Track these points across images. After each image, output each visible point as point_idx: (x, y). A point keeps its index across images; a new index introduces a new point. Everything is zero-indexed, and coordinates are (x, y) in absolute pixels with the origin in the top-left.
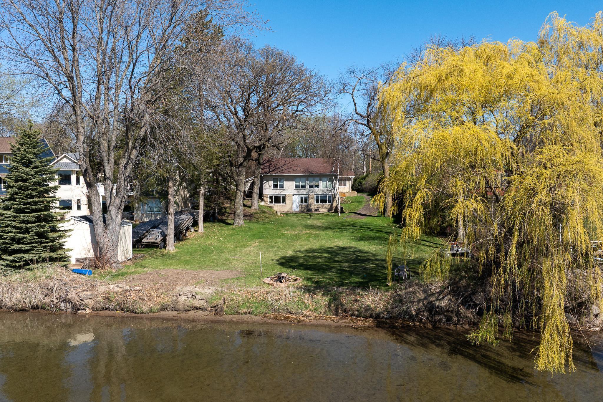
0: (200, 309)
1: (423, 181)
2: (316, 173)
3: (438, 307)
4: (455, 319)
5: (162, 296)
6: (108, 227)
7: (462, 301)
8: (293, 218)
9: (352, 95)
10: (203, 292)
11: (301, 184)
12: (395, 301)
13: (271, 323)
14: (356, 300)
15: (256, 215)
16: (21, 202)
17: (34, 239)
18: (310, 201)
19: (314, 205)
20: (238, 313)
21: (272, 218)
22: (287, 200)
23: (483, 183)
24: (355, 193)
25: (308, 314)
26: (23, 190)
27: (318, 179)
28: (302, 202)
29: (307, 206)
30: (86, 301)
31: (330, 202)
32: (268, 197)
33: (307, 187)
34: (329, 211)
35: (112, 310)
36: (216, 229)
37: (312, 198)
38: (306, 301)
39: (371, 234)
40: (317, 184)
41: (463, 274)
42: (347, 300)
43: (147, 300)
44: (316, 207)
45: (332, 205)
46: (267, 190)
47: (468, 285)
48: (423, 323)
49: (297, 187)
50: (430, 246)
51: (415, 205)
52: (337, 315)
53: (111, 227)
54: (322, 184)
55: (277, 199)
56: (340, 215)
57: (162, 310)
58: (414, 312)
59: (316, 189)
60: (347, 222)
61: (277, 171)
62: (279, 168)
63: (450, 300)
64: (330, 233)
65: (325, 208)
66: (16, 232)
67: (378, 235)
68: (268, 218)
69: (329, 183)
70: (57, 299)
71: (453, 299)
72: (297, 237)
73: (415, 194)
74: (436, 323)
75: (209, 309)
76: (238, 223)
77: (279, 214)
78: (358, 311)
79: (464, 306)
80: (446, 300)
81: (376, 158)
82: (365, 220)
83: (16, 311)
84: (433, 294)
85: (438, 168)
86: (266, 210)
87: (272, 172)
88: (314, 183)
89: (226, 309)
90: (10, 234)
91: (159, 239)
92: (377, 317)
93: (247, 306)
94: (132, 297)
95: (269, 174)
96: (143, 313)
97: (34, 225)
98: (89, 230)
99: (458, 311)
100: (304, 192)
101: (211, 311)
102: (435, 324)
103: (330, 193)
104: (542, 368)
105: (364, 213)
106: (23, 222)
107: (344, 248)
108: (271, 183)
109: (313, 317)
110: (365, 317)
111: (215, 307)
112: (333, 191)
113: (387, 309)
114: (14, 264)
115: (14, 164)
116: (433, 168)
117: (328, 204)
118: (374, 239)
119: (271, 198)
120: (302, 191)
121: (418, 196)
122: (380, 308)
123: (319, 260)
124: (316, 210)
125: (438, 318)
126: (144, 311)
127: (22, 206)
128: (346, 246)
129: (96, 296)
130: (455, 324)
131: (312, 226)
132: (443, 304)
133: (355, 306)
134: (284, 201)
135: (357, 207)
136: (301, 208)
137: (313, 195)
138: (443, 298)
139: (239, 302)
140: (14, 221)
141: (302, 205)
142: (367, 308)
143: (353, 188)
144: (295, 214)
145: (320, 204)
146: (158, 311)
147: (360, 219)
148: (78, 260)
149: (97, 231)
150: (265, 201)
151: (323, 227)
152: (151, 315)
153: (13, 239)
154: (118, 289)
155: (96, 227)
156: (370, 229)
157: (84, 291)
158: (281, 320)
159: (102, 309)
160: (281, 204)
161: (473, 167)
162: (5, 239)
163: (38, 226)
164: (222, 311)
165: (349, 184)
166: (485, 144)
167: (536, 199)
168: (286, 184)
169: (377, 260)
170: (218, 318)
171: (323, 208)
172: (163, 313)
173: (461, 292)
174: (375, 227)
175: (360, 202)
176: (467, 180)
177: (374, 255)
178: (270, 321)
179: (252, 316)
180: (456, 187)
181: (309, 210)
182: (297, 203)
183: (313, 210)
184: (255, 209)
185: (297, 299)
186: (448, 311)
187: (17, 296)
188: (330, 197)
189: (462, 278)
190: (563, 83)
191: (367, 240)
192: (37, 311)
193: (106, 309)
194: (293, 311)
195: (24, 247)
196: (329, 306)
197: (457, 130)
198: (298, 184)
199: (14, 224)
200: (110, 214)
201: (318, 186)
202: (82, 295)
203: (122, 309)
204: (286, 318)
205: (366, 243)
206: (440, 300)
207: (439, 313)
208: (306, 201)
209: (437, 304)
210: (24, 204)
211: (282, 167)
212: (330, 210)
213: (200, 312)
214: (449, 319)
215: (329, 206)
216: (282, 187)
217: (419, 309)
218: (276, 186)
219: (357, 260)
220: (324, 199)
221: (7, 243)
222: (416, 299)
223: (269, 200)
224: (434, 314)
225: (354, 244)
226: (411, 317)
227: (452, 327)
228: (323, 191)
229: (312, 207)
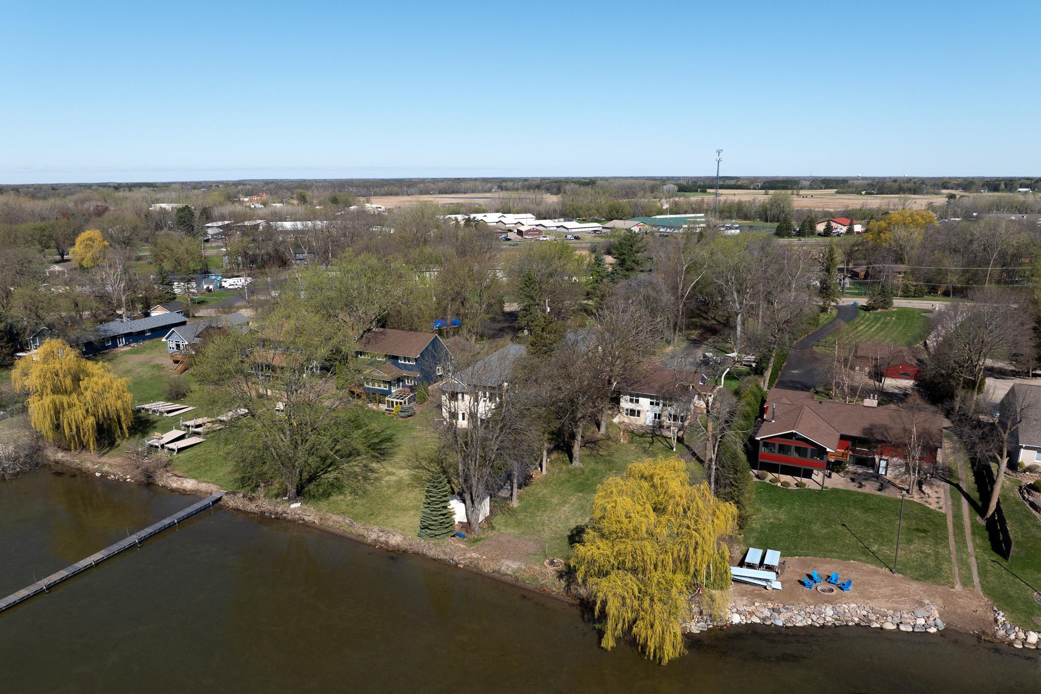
0: (510, 575)
6: (474, 511)
8: (633, 448)
10: (512, 566)
11: (655, 401)
15: (600, 442)
17: (439, 525)
18: (663, 418)
19: (666, 421)
20: (525, 582)
21: (613, 447)
22: (642, 415)
25: (554, 590)
27: (672, 399)
28: (655, 418)
29: (660, 422)
30: (462, 561)
31: (681, 421)
32: (624, 410)
33: (661, 405)
35: (472, 568)
36: (558, 467)
37: (665, 416)
38: (556, 583)
40: (670, 403)
43: (487, 567)
44: (668, 424)
45: (683, 424)
46: (624, 403)
49: (652, 403)
54: (676, 405)
55: (632, 412)
59: (669, 408)
61: (634, 386)
62: (637, 382)
65: (677, 427)
75: (513, 576)
76: (575, 464)
86: (612, 434)
87: (629, 388)
88: (668, 402)
91: (508, 495)
92: (583, 599)
94: (481, 563)
97: (439, 518)
100: (658, 409)
101: (514, 578)
103: (682, 414)
108: (628, 397)
111: (516, 576)
112: (685, 412)
117: (679, 422)
119: (627, 410)
124: (668, 427)
126: (485, 572)
129: (466, 559)
134: (638, 415)
136: (654, 423)
137: (666, 413)
139: (526, 577)
141: (655, 421)
144: (650, 428)
145: (672, 421)
148: (459, 522)
150: (622, 413)
152: (487, 574)
154: (475, 556)
157: (460, 556)
159: (468, 566)
160: (636, 417)
168: (641, 400)
170: (515, 583)
171: (675, 427)
178: (537, 590)
179: (530, 586)
181: (661, 426)
182: (651, 418)
183: (665, 427)
184: (601, 434)
185: (552, 581)
187: (432, 553)
188: (681, 417)
198: (652, 401)
199: (430, 517)
201: (672, 405)
203: (476, 569)
204: (544, 591)
208: (659, 418)
211: (640, 381)
212: (681, 429)
215: (681, 426)
216: (637, 401)
218: (631, 401)
220: (676, 419)
223: (625, 413)
228: (676, 411)
229: (665, 424)
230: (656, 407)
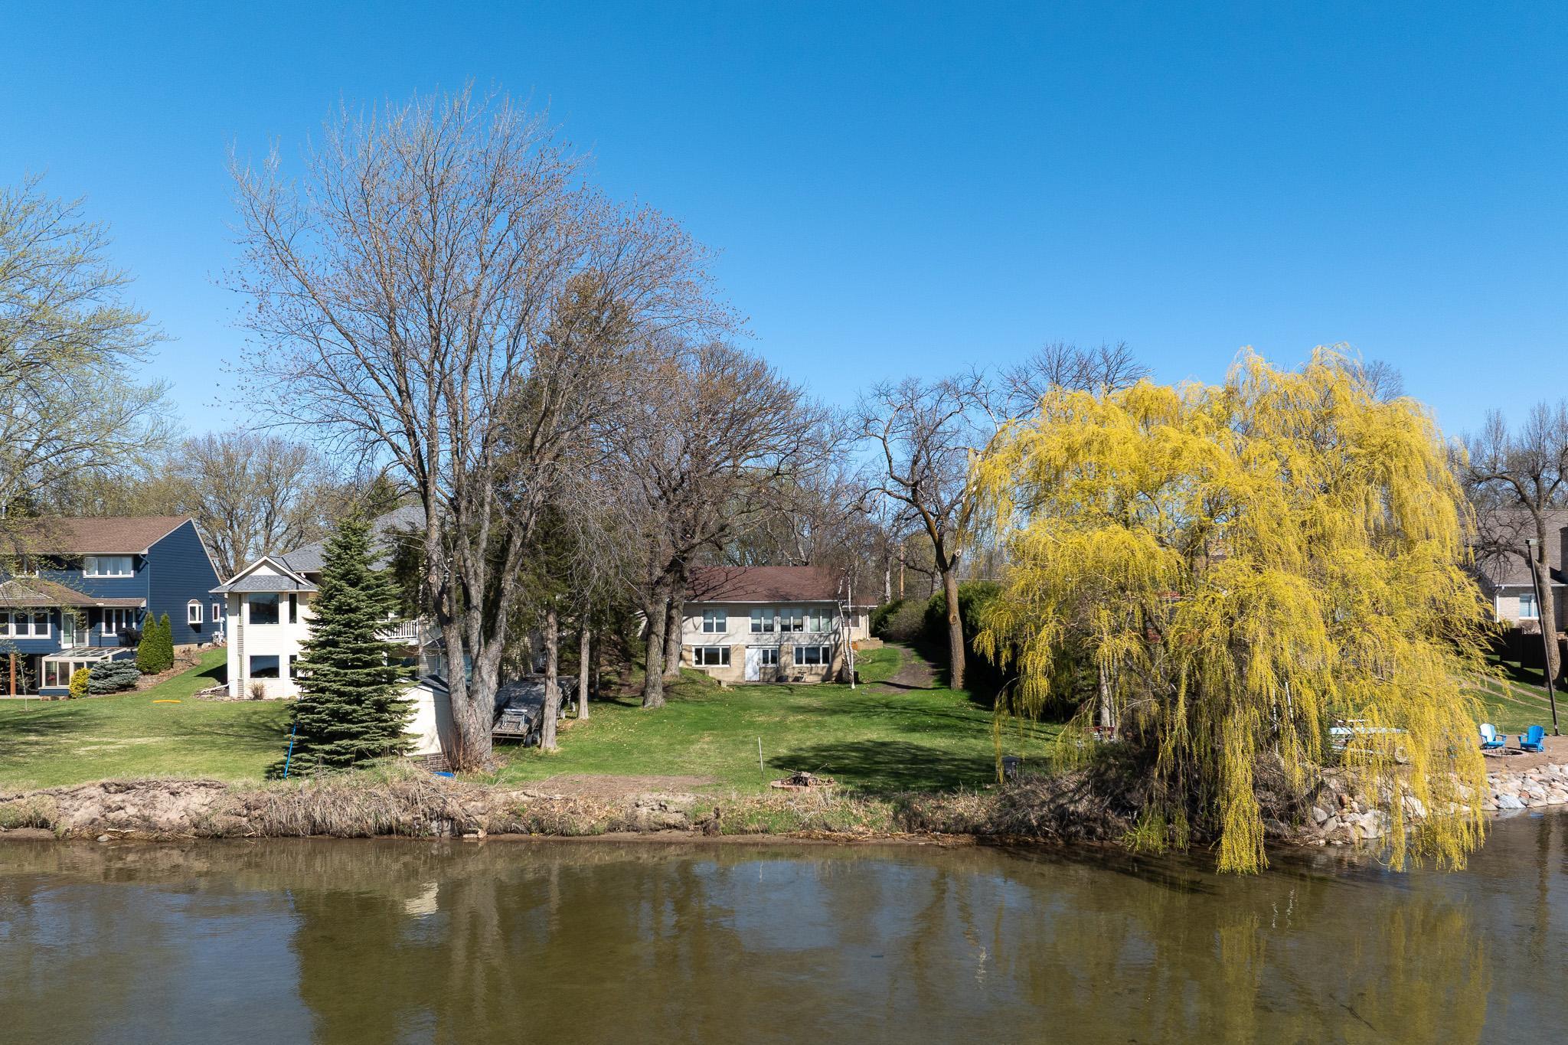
0: (675, 827)
1: (1050, 610)
2: (797, 598)
3: (1073, 813)
4: (1100, 830)
5: (608, 808)
6: (475, 696)
7: (1111, 803)
8: (756, 694)
9: (884, 440)
10: (676, 800)
11: (763, 621)
12: (1004, 805)
13: (804, 845)
14: (939, 807)
15: (677, 688)
16: (348, 648)
17: (369, 714)
18: (784, 659)
19: (792, 667)
20: (743, 832)
21: (713, 694)
22: (733, 658)
23: (1138, 614)
24: (878, 643)
25: (861, 830)
26: (352, 627)
27: (799, 611)
28: (765, 661)
29: (777, 670)
30: (478, 818)
31: (826, 660)
32: (690, 651)
33: (778, 628)
34: (824, 680)
35: (522, 832)
36: (607, 712)
37: (788, 653)
38: (855, 812)
39: (929, 720)
40: (798, 622)
41: (1112, 760)
42: (925, 806)
43: (583, 815)
44: (796, 672)
45: (830, 668)
46: (690, 636)
47: (1120, 777)
48: (1050, 838)
49: (756, 628)
50: (1048, 740)
51: (1039, 646)
52: (910, 831)
53: (480, 697)
54: (809, 623)
55: (711, 656)
56: (853, 686)
57: (610, 830)
58: (1035, 824)
59: (796, 634)
60: (872, 699)
61: (712, 594)
62: (714, 588)
63: (1091, 801)
64: (847, 719)
65: (817, 674)
66: (340, 702)
67: (942, 721)
68: (703, 693)
69: (823, 621)
70: (425, 815)
71: (1097, 801)
72: (782, 727)
73: (1038, 629)
74: (1070, 837)
75: (692, 827)
76: (654, 702)
77: (724, 685)
78: (944, 824)
79: (1114, 810)
80: (1085, 802)
81: (918, 567)
82: (909, 696)
83: (351, 837)
84: (1064, 794)
85: (1071, 591)
86: (697, 677)
87: (702, 597)
88: (792, 621)
89: (722, 825)
90: (330, 705)
91: (523, 729)
92: (976, 831)
93: (758, 820)
94: (558, 810)
95: (695, 601)
96: (580, 835)
97: (370, 688)
98: (433, 704)
99: (1105, 818)
100: (770, 640)
101: (696, 829)
102: (1069, 839)
103: (827, 643)
104: (1226, 868)
105: (904, 682)
106: (351, 683)
107: (884, 744)
108: (699, 620)
109: (870, 834)
110: (956, 833)
111: (702, 823)
112: (832, 637)
113: (990, 819)
114: (336, 758)
115: (334, 582)
116: (1064, 590)
117: (821, 665)
118: (937, 728)
119: (698, 652)
120: (765, 637)
121: (1044, 633)
122: (981, 817)
123: (847, 761)
124: (797, 679)
125: (1073, 829)
126: (582, 832)
127: (351, 656)
128: (887, 740)
129: (493, 809)
130: (1101, 839)
131: (802, 707)
132: (1080, 809)
133: (939, 814)
134: (726, 659)
135: (888, 670)
136: (765, 674)
137: (789, 646)
138: (1081, 799)
139: (743, 814)
140: (334, 681)
141: (765, 668)
142: (960, 818)
143: (874, 633)
144: (755, 686)
145: (804, 665)
146: (605, 832)
147: (896, 694)
149: (456, 702)
150: (685, 660)
151: (825, 710)
152: (592, 838)
153: (334, 714)
154: (525, 798)
155: (454, 696)
156: (925, 713)
157: (470, 800)
158: (819, 839)
159: (505, 831)
160: (721, 666)
161: (1123, 589)
162: (319, 713)
163: (375, 691)
164: (716, 828)
165: (864, 621)
166: (1139, 555)
167: (1207, 633)
168: (731, 622)
169: (955, 760)
170: (709, 839)
171: (812, 675)
172: (613, 834)
173: (1108, 788)
174: (933, 709)
175: (891, 661)
176: (1116, 610)
177: (945, 753)
178: (800, 841)
179: (767, 836)
180: (1099, 618)
181: (781, 679)
182: (755, 664)
183: (790, 680)
184: (672, 676)
185: (839, 809)
186: (1088, 819)
187: (352, 810)
188: (826, 650)
189: (1109, 767)
190: (1259, 460)
191: (925, 731)
192: (386, 837)
193: (511, 832)
194: (835, 827)
195: (355, 728)
196: (895, 818)
197: (1098, 535)
198: (756, 621)
199: (335, 686)
200: (480, 673)
201: (802, 626)
202: (469, 807)
203: (542, 831)
204: (826, 838)
205: (925, 735)
206: (1076, 802)
207: (1074, 823)
208: (774, 660)
209: (1072, 808)
210: (355, 651)
211: (721, 586)
212: (826, 678)
213: (676, 833)
214: (1091, 832)
215: (825, 670)
216: (722, 628)
217: (1042, 817)
218: (708, 628)
219: (915, 760)
220: (814, 656)
221: (324, 721)
222: (1038, 802)
223: (694, 658)
224: (1067, 826)
225: (901, 738)
226: (1031, 830)
227: (1097, 843)
228: (812, 638)
229: (788, 672)
230: (767, 636)
